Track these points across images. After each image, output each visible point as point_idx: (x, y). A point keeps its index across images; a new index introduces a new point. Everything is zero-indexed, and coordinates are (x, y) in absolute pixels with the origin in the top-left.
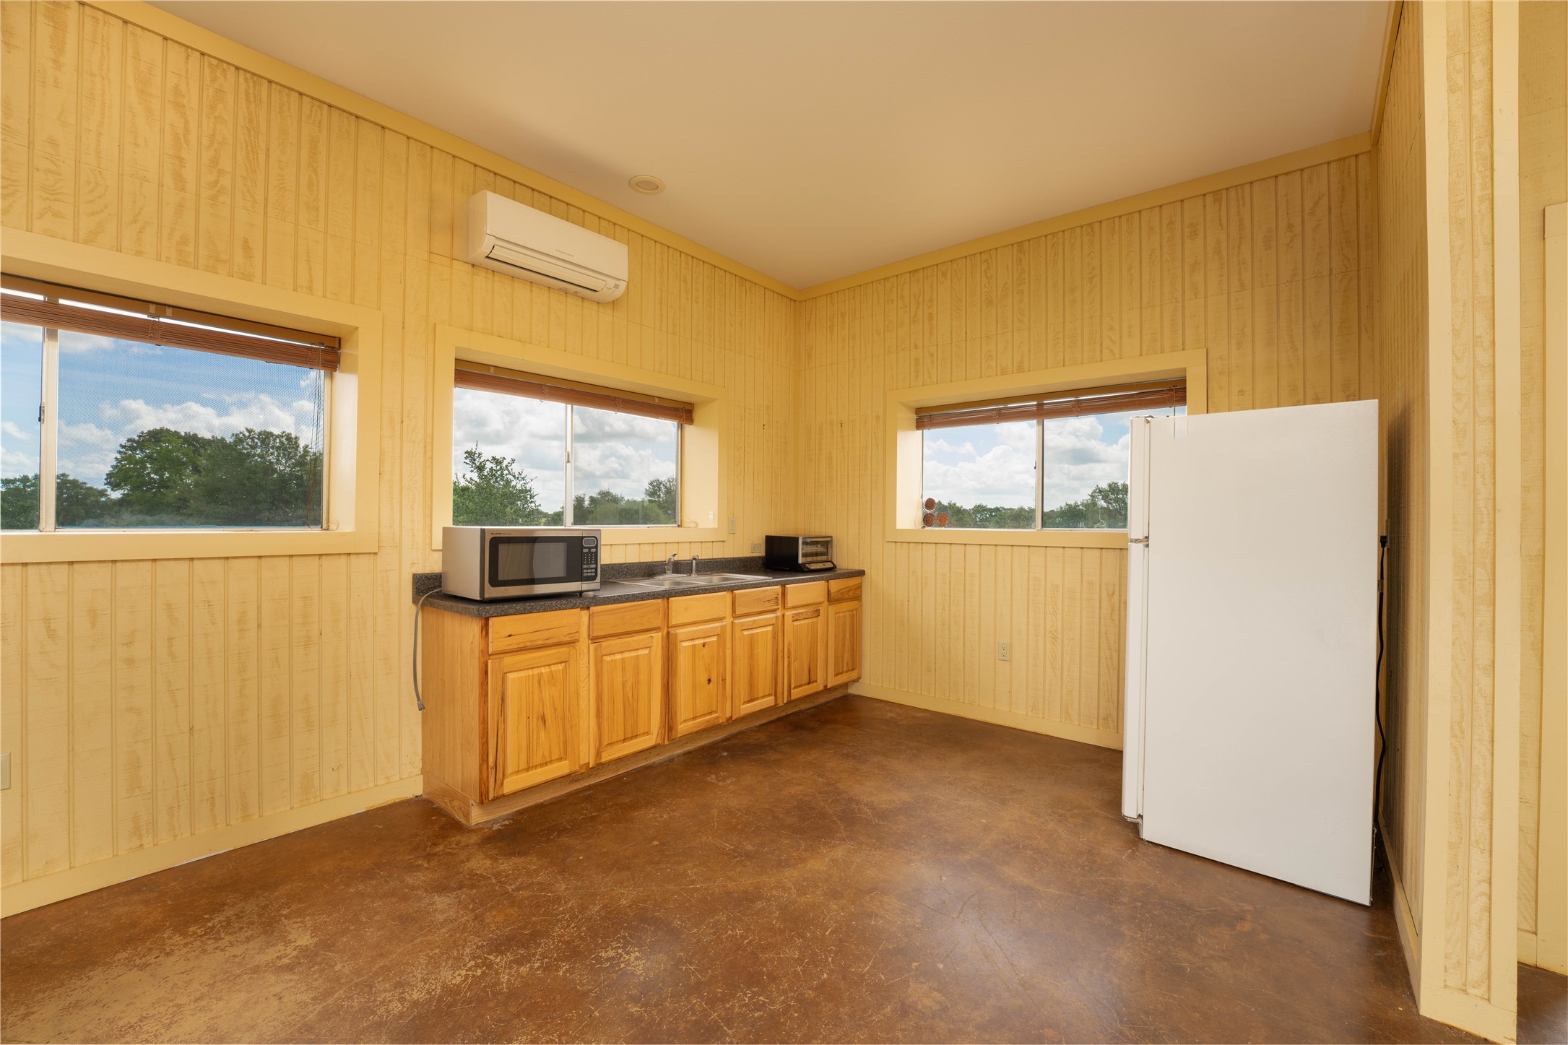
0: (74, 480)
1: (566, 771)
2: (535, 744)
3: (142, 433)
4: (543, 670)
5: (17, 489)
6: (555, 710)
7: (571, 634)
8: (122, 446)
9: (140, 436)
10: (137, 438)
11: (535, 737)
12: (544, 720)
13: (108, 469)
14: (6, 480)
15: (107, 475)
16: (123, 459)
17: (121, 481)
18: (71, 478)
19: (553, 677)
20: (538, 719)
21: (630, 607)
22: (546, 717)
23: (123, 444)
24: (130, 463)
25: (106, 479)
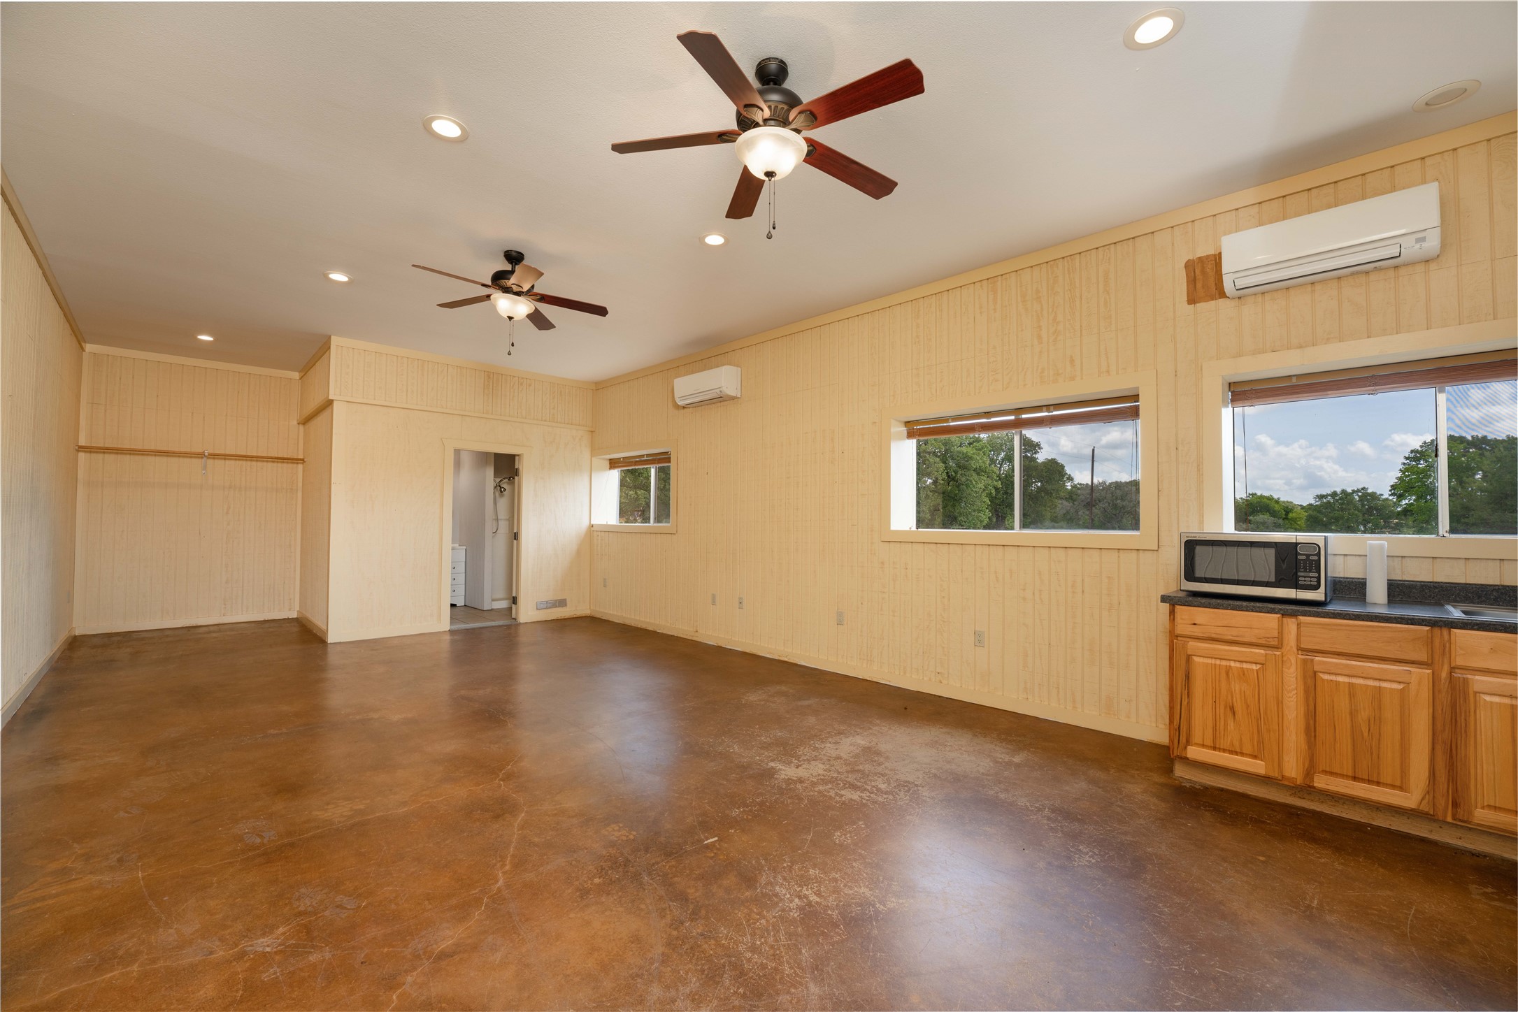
0: (1373, 492)
1: (1262, 771)
2: (1222, 728)
3: (1425, 443)
4: (1232, 664)
5: (1329, 502)
6: (1248, 706)
7: (1268, 638)
8: (1406, 458)
9: (1421, 447)
10: (1420, 449)
11: (1222, 723)
12: (1232, 709)
13: (1394, 481)
14: (1321, 495)
15: (1392, 486)
16: (1407, 470)
17: (1405, 491)
18: (1369, 491)
19: (1244, 674)
20: (1226, 707)
21: (1377, 626)
22: (1236, 709)
23: (1407, 456)
24: (1413, 473)
25: (1390, 491)
